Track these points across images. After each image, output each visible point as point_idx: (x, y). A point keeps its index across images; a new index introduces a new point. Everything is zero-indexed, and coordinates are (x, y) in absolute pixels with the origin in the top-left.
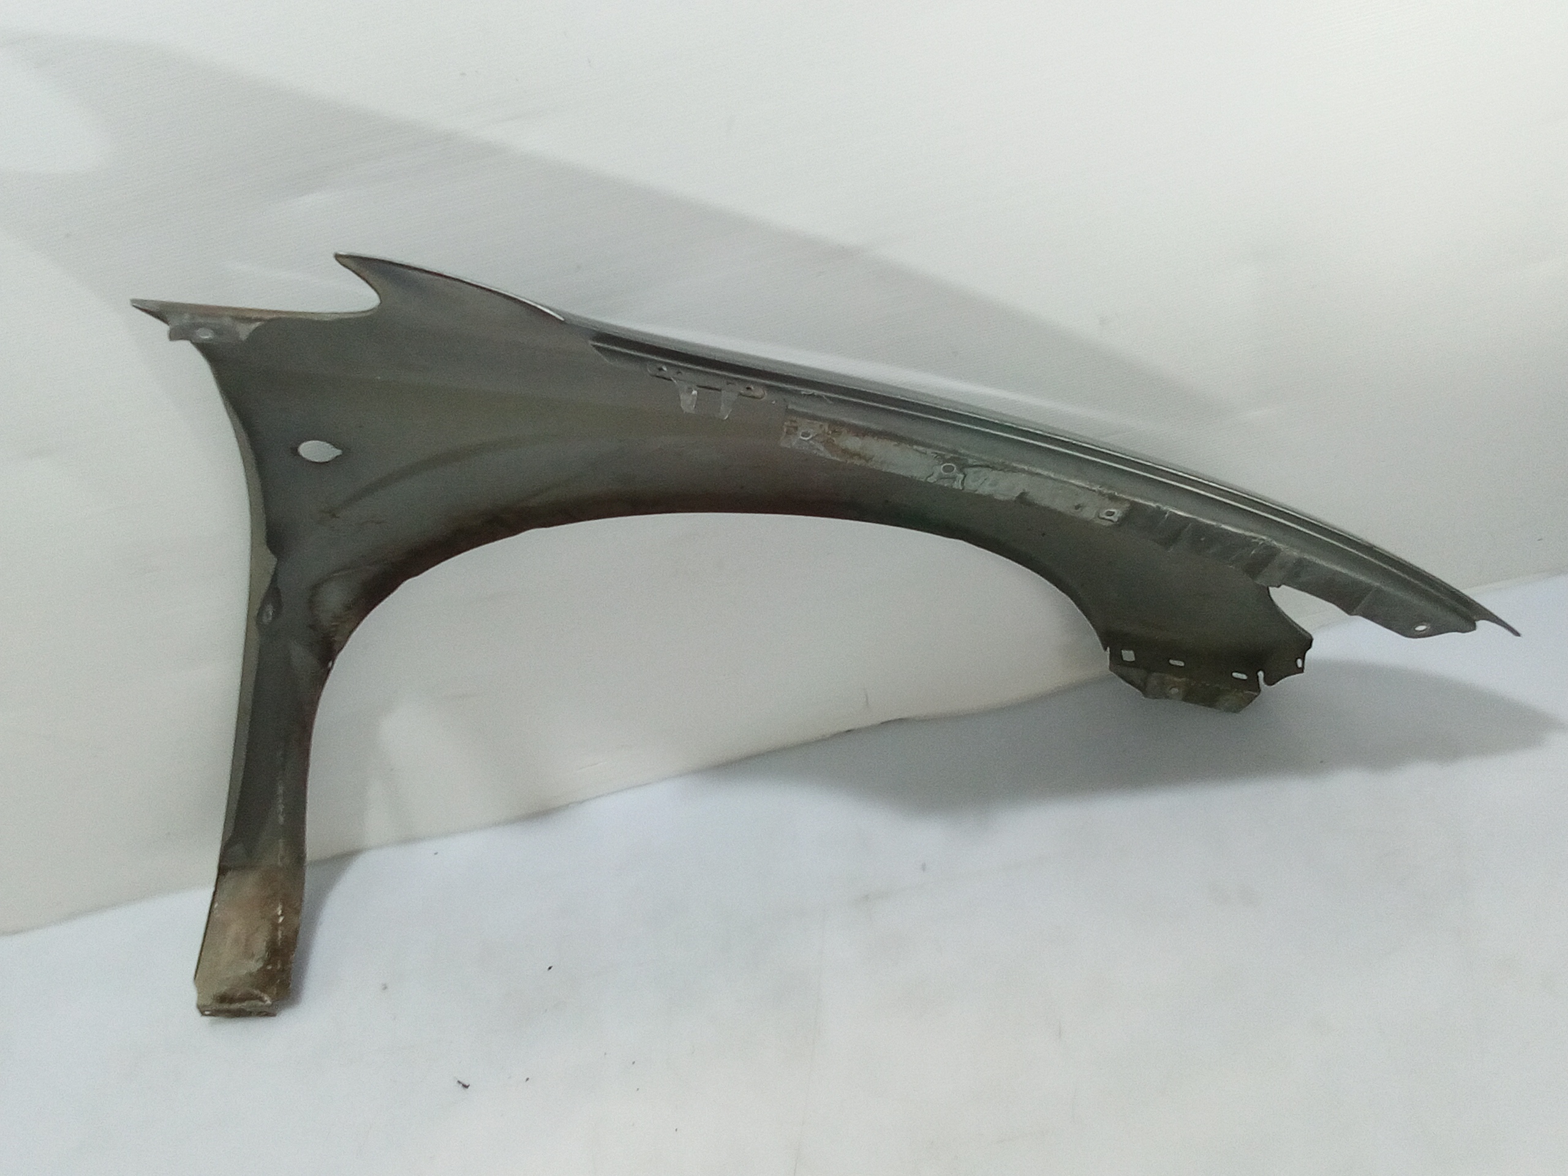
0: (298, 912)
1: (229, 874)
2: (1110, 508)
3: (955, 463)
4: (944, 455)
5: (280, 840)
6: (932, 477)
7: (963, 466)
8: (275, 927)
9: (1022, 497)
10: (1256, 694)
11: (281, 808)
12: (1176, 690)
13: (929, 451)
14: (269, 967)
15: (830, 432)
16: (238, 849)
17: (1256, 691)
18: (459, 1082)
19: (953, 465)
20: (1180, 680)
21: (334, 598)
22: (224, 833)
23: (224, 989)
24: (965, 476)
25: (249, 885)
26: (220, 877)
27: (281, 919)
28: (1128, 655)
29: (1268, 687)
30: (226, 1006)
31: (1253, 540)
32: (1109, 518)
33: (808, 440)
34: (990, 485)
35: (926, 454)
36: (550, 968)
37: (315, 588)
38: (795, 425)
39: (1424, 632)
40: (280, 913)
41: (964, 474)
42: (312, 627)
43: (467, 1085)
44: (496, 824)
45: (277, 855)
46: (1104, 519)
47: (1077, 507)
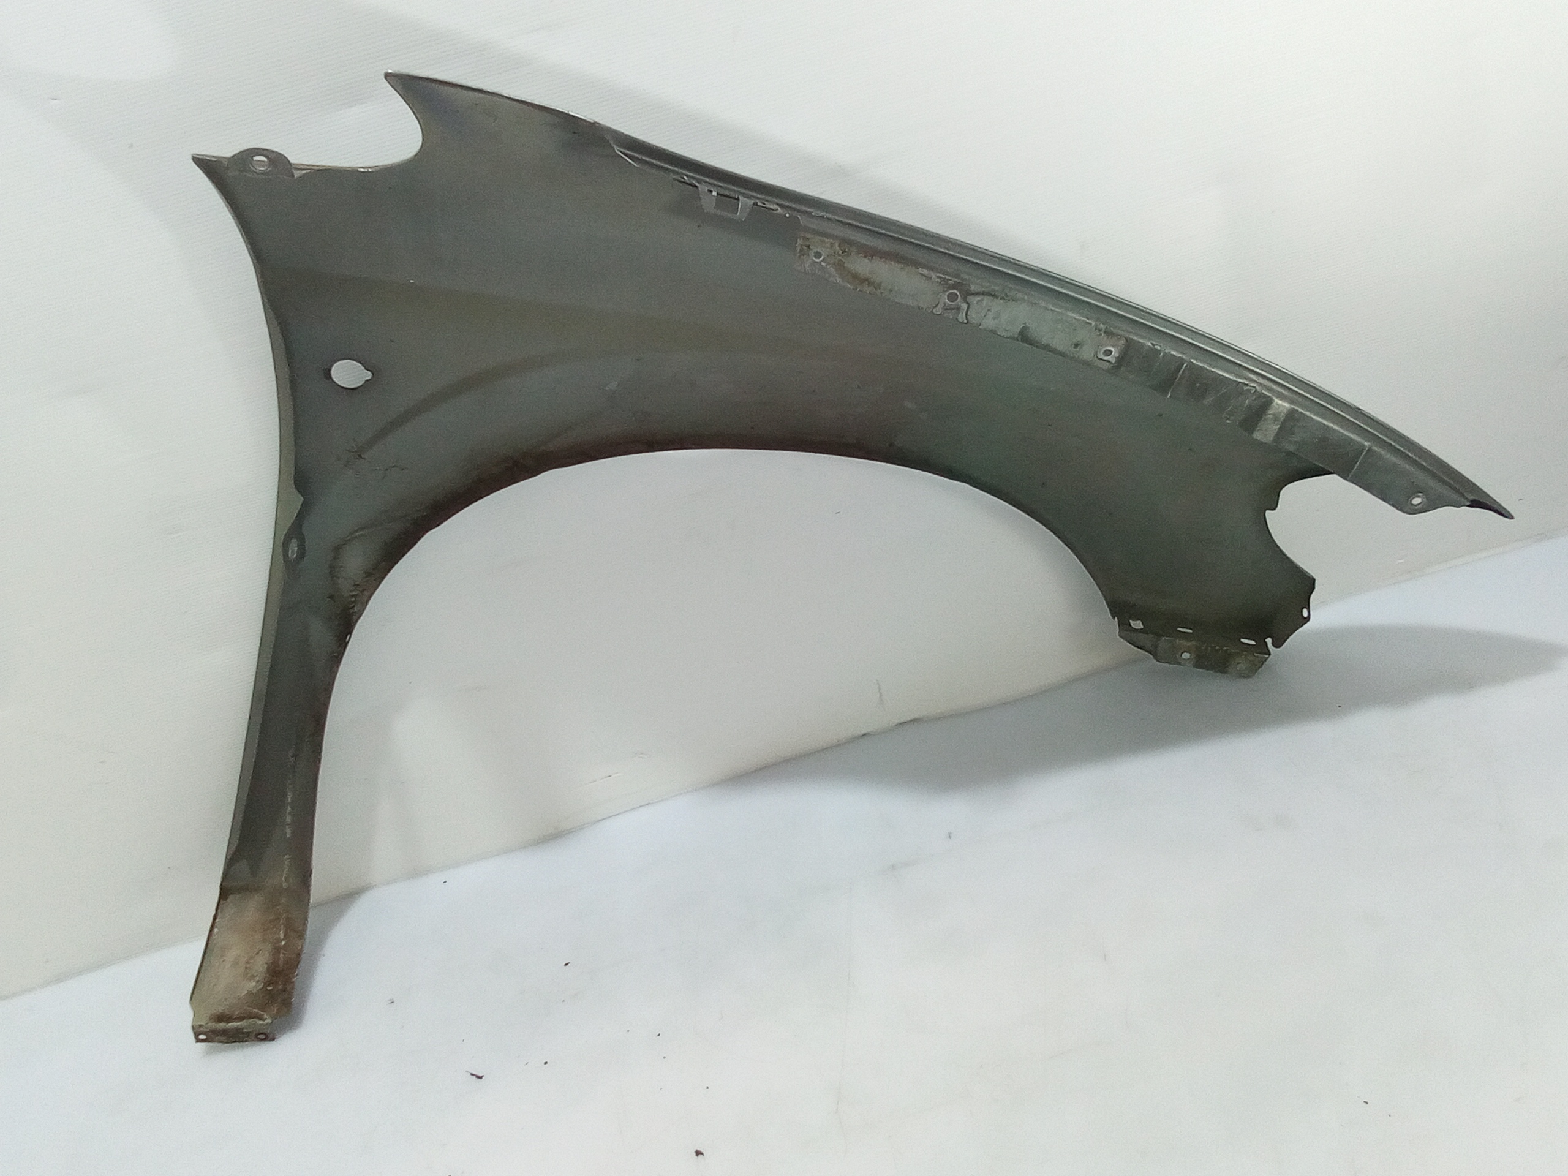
0: (301, 935)
1: (231, 897)
2: (1107, 346)
3: (957, 290)
4: (948, 280)
5: (286, 857)
6: (937, 308)
7: (967, 294)
8: (277, 950)
9: (1024, 336)
10: (1267, 656)
11: (289, 819)
12: (1186, 655)
13: (933, 275)
14: (269, 988)
15: (841, 252)
16: (243, 866)
17: (1266, 654)
18: (472, 1075)
19: (958, 293)
20: (1190, 644)
21: (354, 562)
22: (229, 843)
23: (221, 1009)
24: (968, 308)
25: (251, 909)
26: (222, 902)
27: (283, 943)
28: (1137, 625)
29: (1278, 649)
30: (222, 1026)
31: (1246, 388)
32: (1106, 358)
33: (820, 262)
34: (994, 318)
35: (931, 278)
36: (566, 964)
37: (337, 549)
38: (807, 243)
39: (1420, 505)
40: (282, 937)
41: (967, 303)
42: (331, 597)
43: (480, 1075)
44: (507, 851)
45: (282, 876)
46: (1102, 359)
47: (1076, 345)
